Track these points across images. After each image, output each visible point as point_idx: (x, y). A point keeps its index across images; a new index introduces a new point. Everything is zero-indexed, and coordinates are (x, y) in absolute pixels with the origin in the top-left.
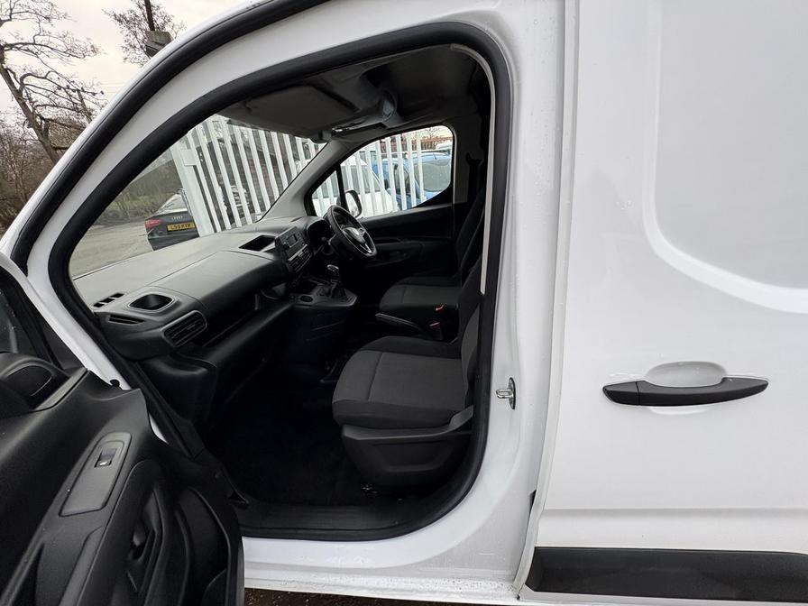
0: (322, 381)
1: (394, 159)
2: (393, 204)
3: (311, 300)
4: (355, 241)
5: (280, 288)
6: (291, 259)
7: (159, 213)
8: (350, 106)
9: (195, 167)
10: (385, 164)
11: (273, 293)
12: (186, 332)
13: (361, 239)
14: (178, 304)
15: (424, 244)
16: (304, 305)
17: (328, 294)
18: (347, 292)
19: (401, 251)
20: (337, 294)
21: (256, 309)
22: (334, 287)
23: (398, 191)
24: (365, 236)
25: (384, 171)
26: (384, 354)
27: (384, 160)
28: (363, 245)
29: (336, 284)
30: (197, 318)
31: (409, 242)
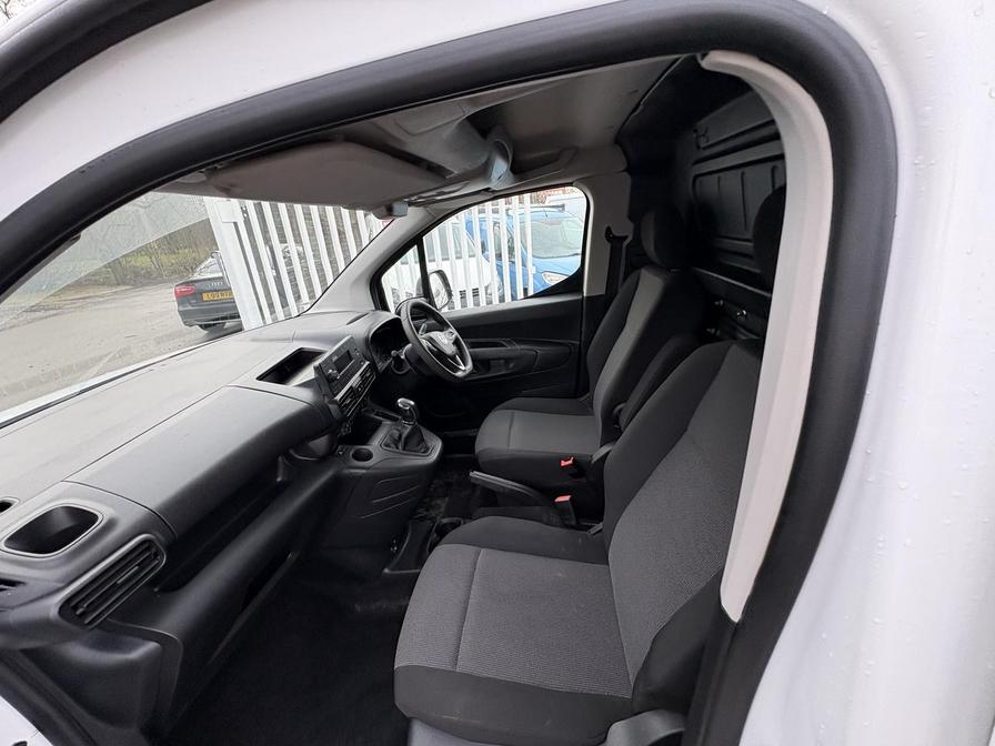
0: (386, 571)
1: (495, 215)
2: (492, 277)
3: (369, 456)
4: (440, 354)
5: (320, 444)
6: (338, 398)
7: (196, 277)
8: (435, 171)
9: (235, 224)
10: (482, 221)
11: (310, 453)
12: (115, 587)
13: (449, 349)
14: (110, 525)
15: (540, 350)
16: (358, 469)
17: (396, 442)
18: (427, 434)
19: (507, 360)
20: (412, 443)
21: (279, 479)
22: (406, 432)
23: (499, 256)
24: (456, 342)
25: (481, 230)
26: (483, 550)
27: (482, 215)
28: (453, 358)
29: (410, 427)
30: (148, 549)
31: (518, 347)
